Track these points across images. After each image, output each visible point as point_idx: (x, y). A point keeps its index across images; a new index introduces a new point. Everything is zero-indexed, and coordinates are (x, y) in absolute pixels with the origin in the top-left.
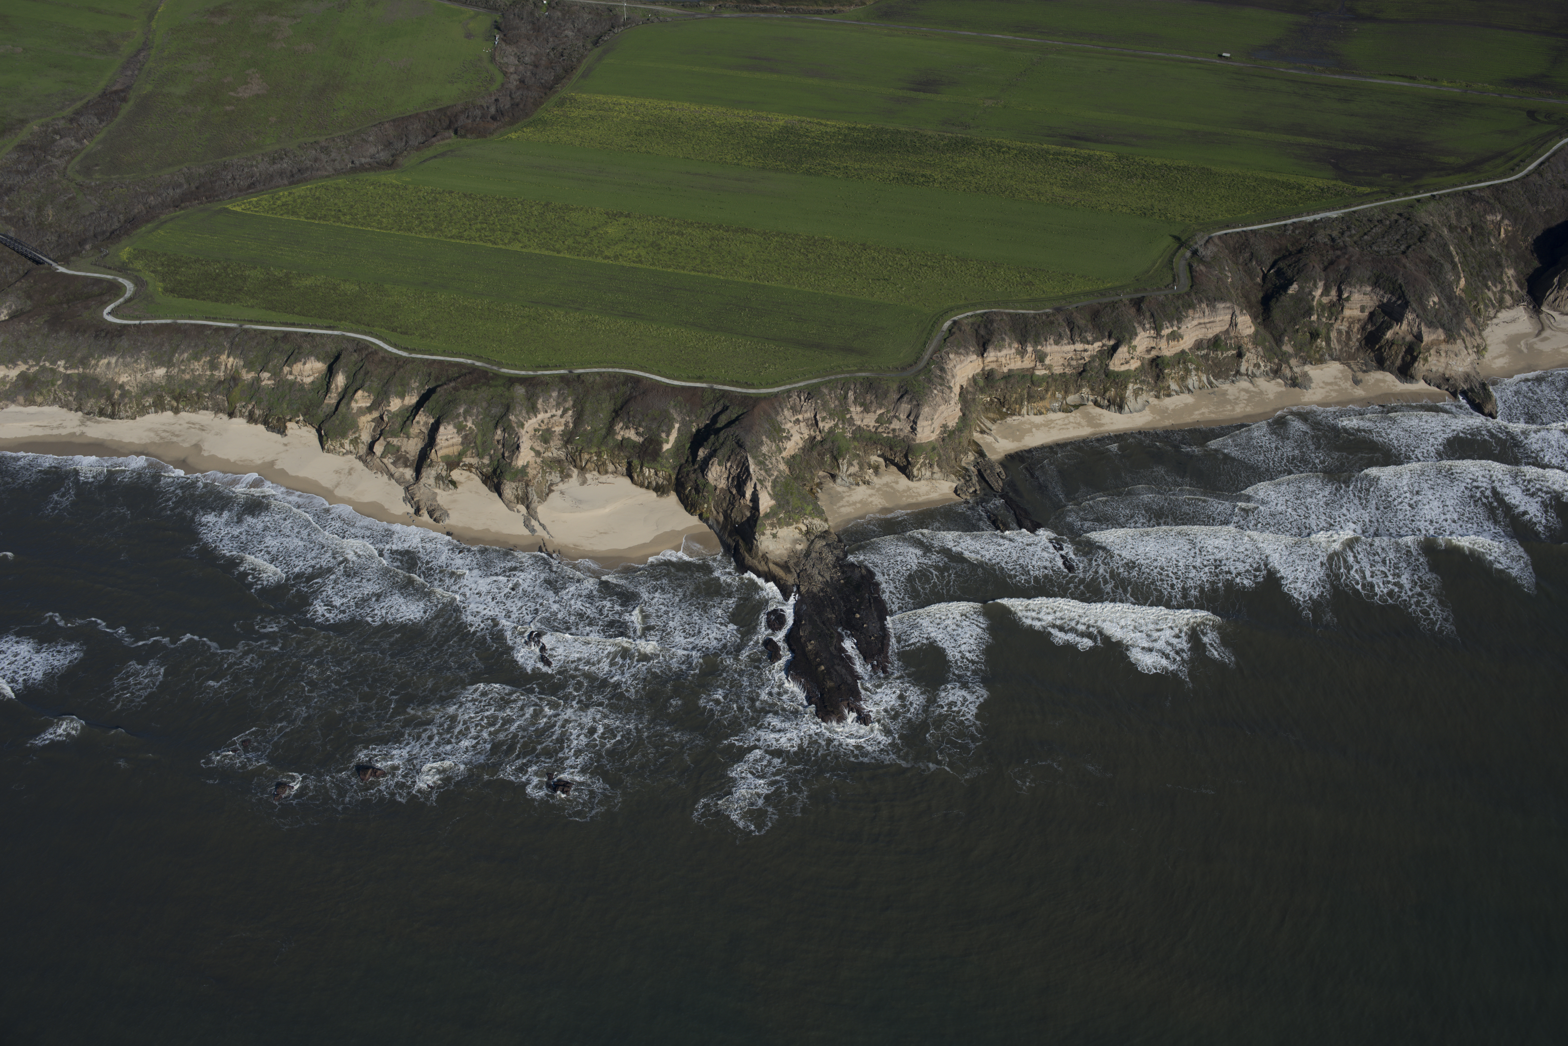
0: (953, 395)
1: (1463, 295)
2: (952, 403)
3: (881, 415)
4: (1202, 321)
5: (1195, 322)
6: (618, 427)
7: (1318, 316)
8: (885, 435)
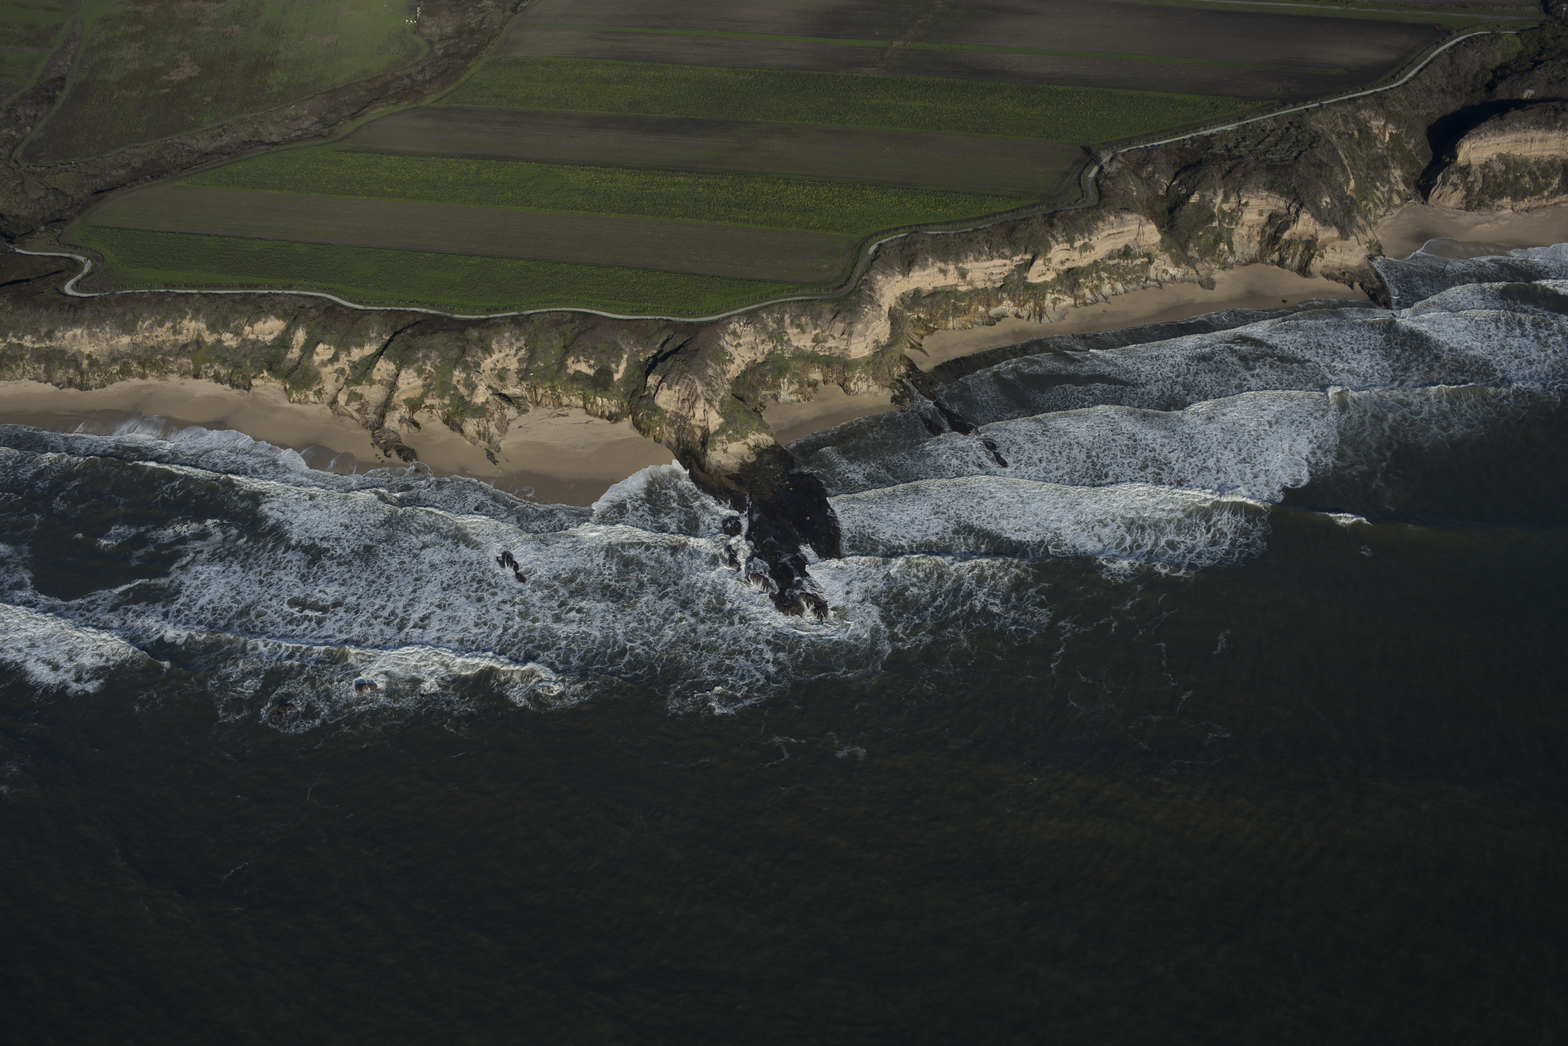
0: (882, 312)
1: (1354, 196)
2: (883, 319)
3: (816, 335)
4: (1111, 232)
5: (1105, 234)
6: (570, 361)
7: (1220, 221)
8: (821, 354)
